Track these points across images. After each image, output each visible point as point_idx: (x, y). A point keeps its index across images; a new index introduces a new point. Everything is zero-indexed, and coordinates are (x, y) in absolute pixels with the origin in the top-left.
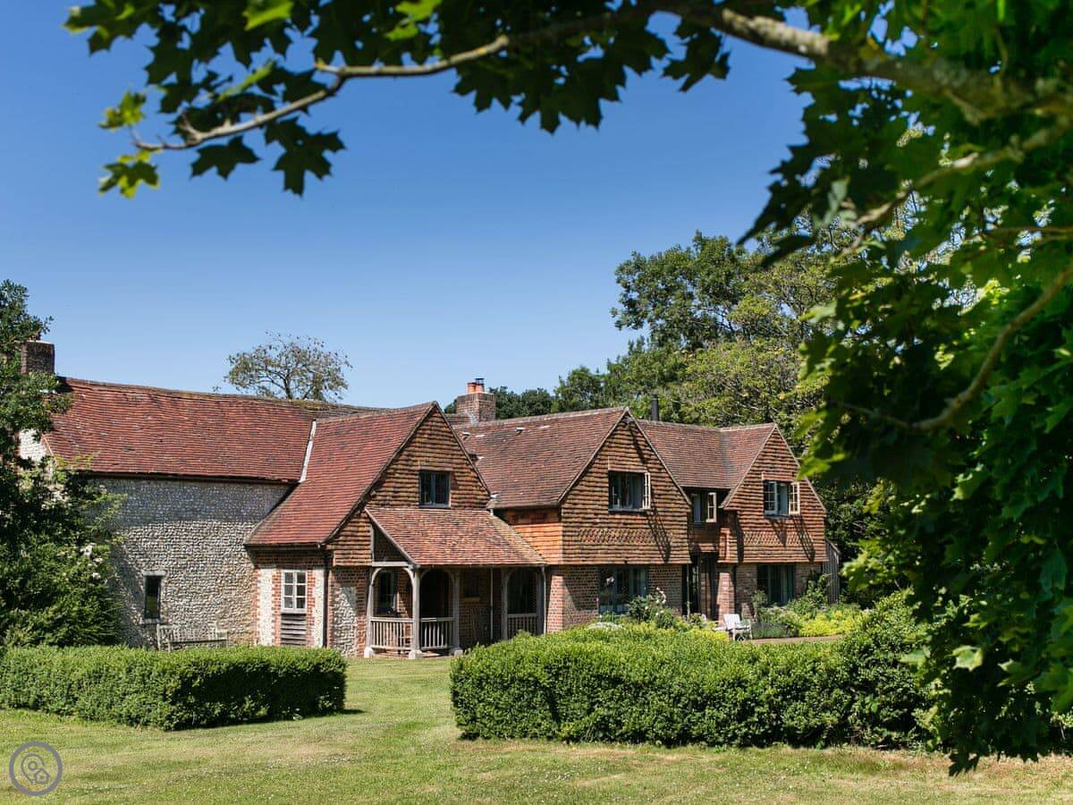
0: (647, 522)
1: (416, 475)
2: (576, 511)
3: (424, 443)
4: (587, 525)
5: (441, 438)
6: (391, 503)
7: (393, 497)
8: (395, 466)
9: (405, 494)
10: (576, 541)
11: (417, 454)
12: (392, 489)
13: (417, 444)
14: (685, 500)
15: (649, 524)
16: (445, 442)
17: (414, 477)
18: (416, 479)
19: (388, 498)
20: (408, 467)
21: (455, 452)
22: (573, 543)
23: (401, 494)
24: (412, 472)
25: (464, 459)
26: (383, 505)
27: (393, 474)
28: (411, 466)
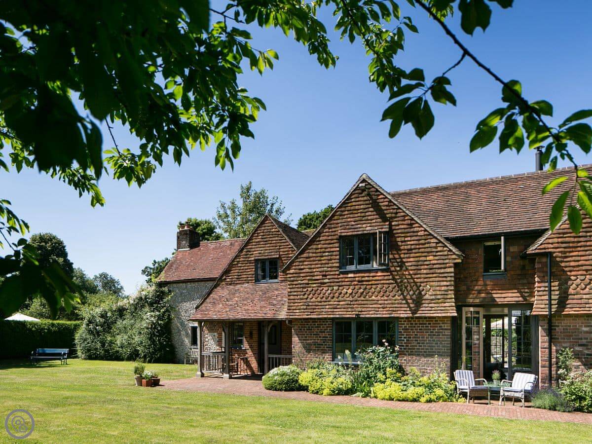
0: (391, 277)
1: (252, 263)
2: (302, 275)
3: (259, 242)
4: (315, 285)
5: (271, 236)
6: (236, 282)
7: (237, 279)
8: (238, 260)
9: (245, 276)
10: (301, 299)
11: (253, 250)
12: (236, 274)
13: (254, 244)
14: (450, 251)
15: (393, 279)
16: (274, 239)
17: (251, 264)
18: (252, 266)
19: (234, 279)
20: (247, 259)
21: (282, 244)
22: (299, 301)
23: (243, 276)
24: (250, 262)
25: (289, 248)
26: (230, 284)
27: (237, 264)
28: (249, 258)
